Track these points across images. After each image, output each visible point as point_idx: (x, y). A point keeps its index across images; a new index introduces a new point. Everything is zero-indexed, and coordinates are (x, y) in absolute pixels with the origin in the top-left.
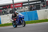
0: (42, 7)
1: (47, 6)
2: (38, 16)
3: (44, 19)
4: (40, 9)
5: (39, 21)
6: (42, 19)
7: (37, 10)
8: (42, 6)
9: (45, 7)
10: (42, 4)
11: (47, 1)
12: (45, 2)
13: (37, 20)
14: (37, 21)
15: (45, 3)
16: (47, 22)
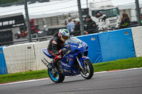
0: (19, 37)
1: (32, 33)
2: (7, 63)
3: (24, 71)
4: (12, 44)
5: (9, 77)
6: (19, 71)
7: (3, 45)
8: (17, 35)
9: (28, 37)
10: (18, 29)
11: (33, 20)
12: (26, 23)
13: (5, 75)
14: (4, 77)
15: (25, 25)
16: (32, 79)
